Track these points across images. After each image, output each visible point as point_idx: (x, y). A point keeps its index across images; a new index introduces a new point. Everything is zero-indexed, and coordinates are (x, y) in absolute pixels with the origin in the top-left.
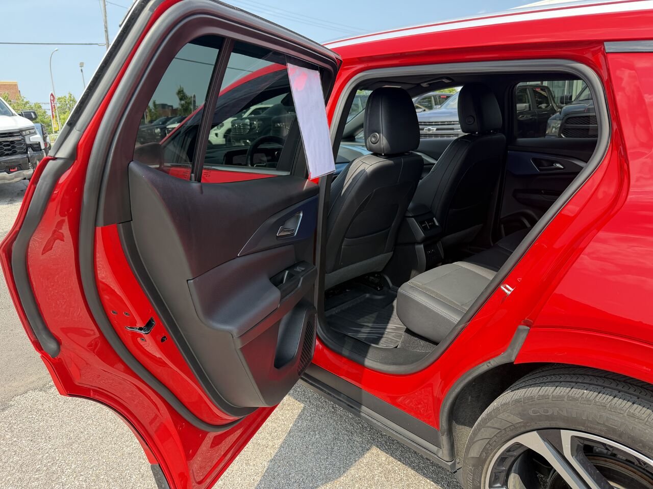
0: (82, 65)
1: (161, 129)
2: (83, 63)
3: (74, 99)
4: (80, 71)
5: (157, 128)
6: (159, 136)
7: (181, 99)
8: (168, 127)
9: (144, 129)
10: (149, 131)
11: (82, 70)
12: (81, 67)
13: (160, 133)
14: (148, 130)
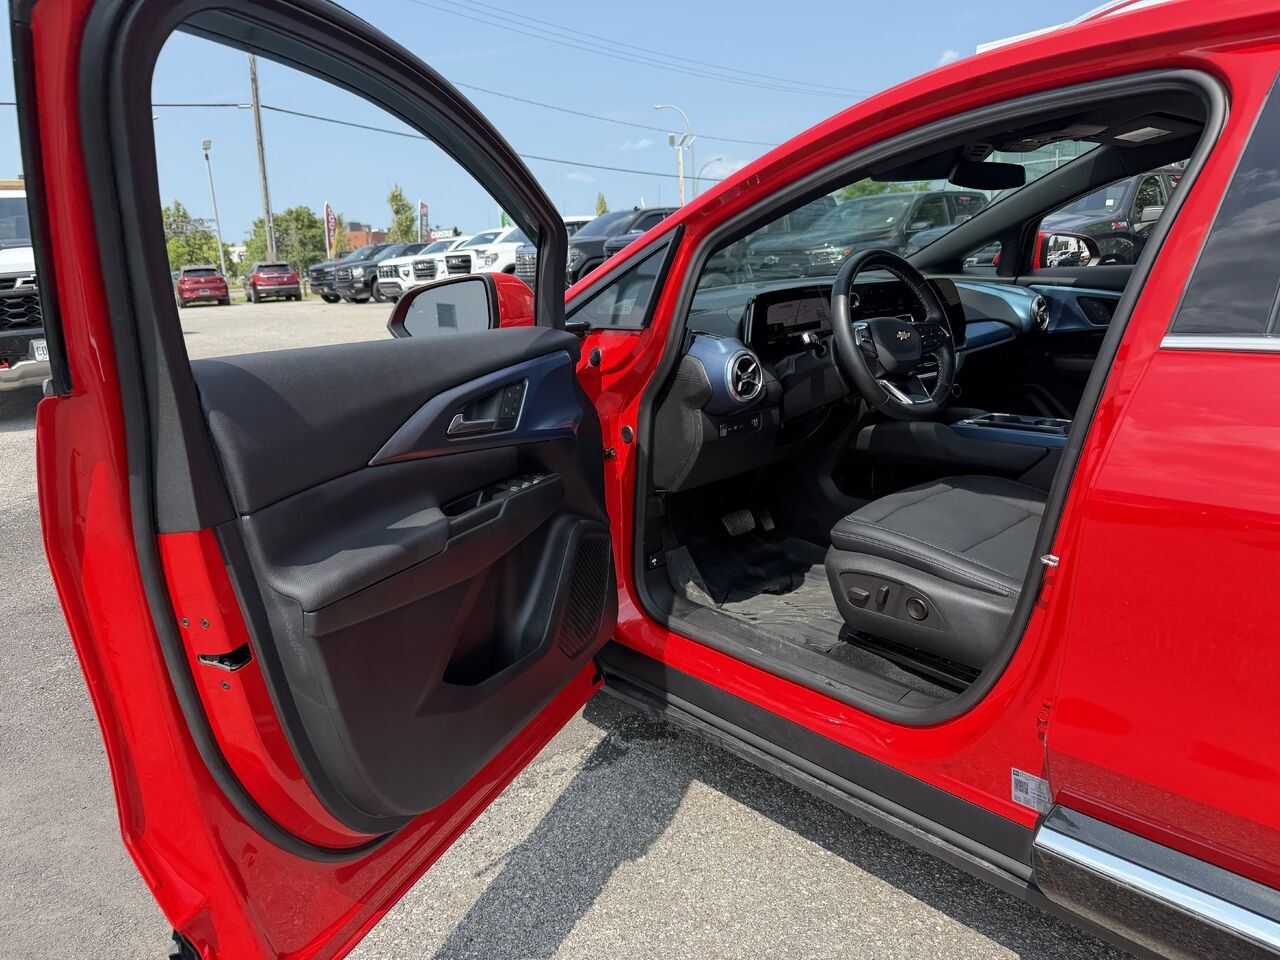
0: (207, 146)
1: (365, 268)
2: (210, 142)
3: (185, 213)
4: (204, 157)
5: (356, 267)
6: (360, 282)
7: (397, 212)
8: (380, 264)
9: (329, 270)
10: (341, 273)
11: (207, 156)
12: (206, 149)
13: (363, 276)
14: (338, 271)
